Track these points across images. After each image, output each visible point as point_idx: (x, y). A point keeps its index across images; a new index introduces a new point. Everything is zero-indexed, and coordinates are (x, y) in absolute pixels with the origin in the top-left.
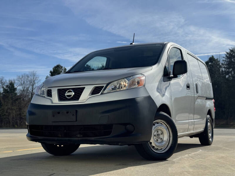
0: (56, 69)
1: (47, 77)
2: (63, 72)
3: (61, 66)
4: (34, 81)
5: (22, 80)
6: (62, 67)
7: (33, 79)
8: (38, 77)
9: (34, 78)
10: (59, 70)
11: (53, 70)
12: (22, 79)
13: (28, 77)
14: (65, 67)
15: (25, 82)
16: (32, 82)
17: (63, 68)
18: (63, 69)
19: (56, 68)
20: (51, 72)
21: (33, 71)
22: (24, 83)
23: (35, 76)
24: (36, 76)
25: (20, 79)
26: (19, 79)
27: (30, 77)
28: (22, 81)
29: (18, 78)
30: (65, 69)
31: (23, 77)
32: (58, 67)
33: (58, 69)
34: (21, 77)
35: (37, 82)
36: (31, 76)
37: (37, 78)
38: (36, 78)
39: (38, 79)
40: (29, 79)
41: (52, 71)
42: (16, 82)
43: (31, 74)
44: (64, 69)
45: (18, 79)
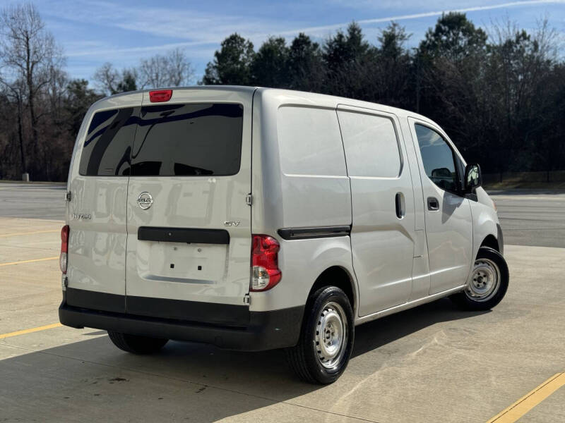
0: (230, 45)
1: (208, 65)
2: (245, 51)
3: (239, 38)
4: (179, 73)
5: (151, 70)
6: (243, 40)
7: (176, 67)
8: (189, 64)
9: (178, 66)
10: (235, 47)
11: (223, 49)
12: (153, 68)
13: (165, 62)
14: (250, 41)
15: (160, 75)
16: (174, 76)
17: (245, 42)
18: (244, 46)
19: (228, 44)
20: (217, 54)
21: (177, 49)
22: (157, 76)
23: (181, 60)
24: (183, 61)
25: (147, 67)
26: (146, 69)
27: (170, 63)
28: (152, 72)
29: (144, 67)
30: (251, 46)
31: (153, 63)
32: (234, 41)
33: (234, 45)
34: (149, 64)
35: (186, 75)
36: (172, 61)
37: (186, 67)
38: (184, 65)
39: (188, 69)
40: (168, 67)
41: (220, 51)
42: (140, 74)
43: (172, 57)
44: (247, 45)
45: (142, 68)
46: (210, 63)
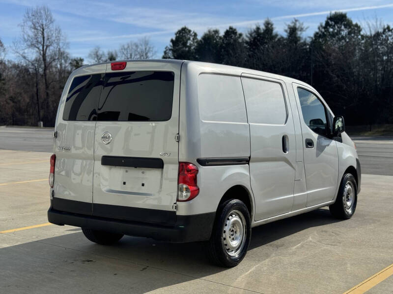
1: (166, 48)
2: (191, 39)
3: (188, 29)
4: (146, 54)
5: (127, 51)
6: (190, 31)
7: (144, 50)
8: (153, 48)
9: (146, 49)
10: (185, 36)
11: (177, 38)
12: (129, 51)
13: (137, 46)
14: (195, 32)
15: (133, 55)
16: (143, 56)
17: (191, 33)
18: (191, 35)
19: (180, 33)
20: (172, 41)
21: (145, 37)
22: (131, 55)
23: (147, 44)
24: (149, 45)
25: (125, 49)
26: (123, 51)
27: (140, 47)
28: (127, 54)
29: (122, 49)
30: (195, 35)
31: (128, 47)
32: (184, 32)
33: (184, 35)
34: (126, 47)
35: (151, 55)
36: (141, 45)
37: (151, 49)
38: (150, 48)
39: (152, 51)
40: (139, 50)
41: (174, 39)
42: (119, 54)
43: (141, 43)
44: (193, 34)
45: (121, 51)
46: (167, 47)
